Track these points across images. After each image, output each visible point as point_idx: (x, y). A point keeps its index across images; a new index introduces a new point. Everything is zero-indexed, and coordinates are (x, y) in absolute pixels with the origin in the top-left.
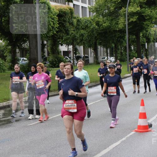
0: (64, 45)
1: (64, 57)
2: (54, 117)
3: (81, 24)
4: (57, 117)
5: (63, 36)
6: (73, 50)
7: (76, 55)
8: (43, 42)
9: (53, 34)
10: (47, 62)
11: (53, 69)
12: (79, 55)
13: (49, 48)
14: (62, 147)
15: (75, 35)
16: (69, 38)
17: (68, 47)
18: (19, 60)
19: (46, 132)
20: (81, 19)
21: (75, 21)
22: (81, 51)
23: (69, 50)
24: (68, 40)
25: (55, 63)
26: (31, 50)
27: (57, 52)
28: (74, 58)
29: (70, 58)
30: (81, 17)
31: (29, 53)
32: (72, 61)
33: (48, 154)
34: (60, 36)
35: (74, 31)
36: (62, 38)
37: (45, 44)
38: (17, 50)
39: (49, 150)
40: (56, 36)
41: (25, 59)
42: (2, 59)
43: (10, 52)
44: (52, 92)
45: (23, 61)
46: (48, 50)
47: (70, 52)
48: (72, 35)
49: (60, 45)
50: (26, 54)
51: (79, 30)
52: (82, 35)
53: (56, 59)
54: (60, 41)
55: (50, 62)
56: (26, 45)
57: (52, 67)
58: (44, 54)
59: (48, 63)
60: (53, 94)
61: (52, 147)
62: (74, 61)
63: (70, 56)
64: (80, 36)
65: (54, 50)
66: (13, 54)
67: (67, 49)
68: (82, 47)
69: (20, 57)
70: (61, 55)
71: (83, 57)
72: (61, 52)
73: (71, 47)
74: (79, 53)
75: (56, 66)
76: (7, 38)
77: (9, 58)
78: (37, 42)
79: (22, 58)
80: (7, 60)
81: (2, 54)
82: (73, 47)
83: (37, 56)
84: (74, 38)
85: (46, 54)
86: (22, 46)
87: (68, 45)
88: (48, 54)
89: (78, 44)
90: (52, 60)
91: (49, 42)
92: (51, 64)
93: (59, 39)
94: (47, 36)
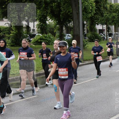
0: (99, 24)
1: (100, 34)
2: (92, 80)
3: (113, 8)
4: (95, 80)
5: (99, 18)
6: (107, 29)
7: (109, 33)
8: (83, 22)
9: (91, 16)
10: (86, 38)
11: (91, 43)
12: (111, 32)
13: (88, 27)
14: (99, 103)
15: (108, 17)
16: (104, 19)
17: (103, 26)
18: (65, 36)
19: (86, 91)
20: (113, 5)
21: (108, 6)
22: (113, 29)
23: (103, 29)
24: (103, 21)
25: (92, 38)
26: (75, 28)
27: (94, 30)
28: (108, 35)
29: (104, 35)
30: (113, 3)
31: (72, 31)
32: (106, 37)
33: (88, 108)
34: (97, 18)
35: (107, 14)
36: (98, 19)
37: (85, 24)
38: (64, 28)
39: (89, 105)
40: (94, 18)
41: (70, 35)
42: (52, 35)
43: (59, 30)
44: (90, 60)
45: (68, 37)
46: (87, 28)
47: (104, 30)
48: (106, 17)
49: (96, 25)
50: (70, 31)
51: (111, 13)
52: (114, 17)
53: (93, 35)
54: (97, 22)
55: (88, 37)
56: (71, 24)
57: (90, 41)
58: (84, 31)
59: (88, 39)
60: (91, 62)
61: (91, 102)
62: (107, 37)
63: (104, 33)
64: (112, 18)
65: (92, 29)
66: (60, 31)
67: (102, 28)
68: (114, 26)
69: (66, 34)
70: (97, 32)
71: (114, 34)
72: (97, 30)
73: (105, 26)
74: (111, 31)
75: (93, 40)
76: (57, 19)
77: (57, 34)
78: (79, 22)
79: (67, 35)
80: (56, 36)
81: (52, 31)
82: (106, 27)
83: (79, 33)
84: (107, 19)
85: (86, 32)
86: (68, 25)
87: (103, 24)
88: (88, 32)
89: (110, 24)
90: (90, 36)
91: (88, 22)
92: (89, 39)
93: (96, 20)
94: (87, 17)
